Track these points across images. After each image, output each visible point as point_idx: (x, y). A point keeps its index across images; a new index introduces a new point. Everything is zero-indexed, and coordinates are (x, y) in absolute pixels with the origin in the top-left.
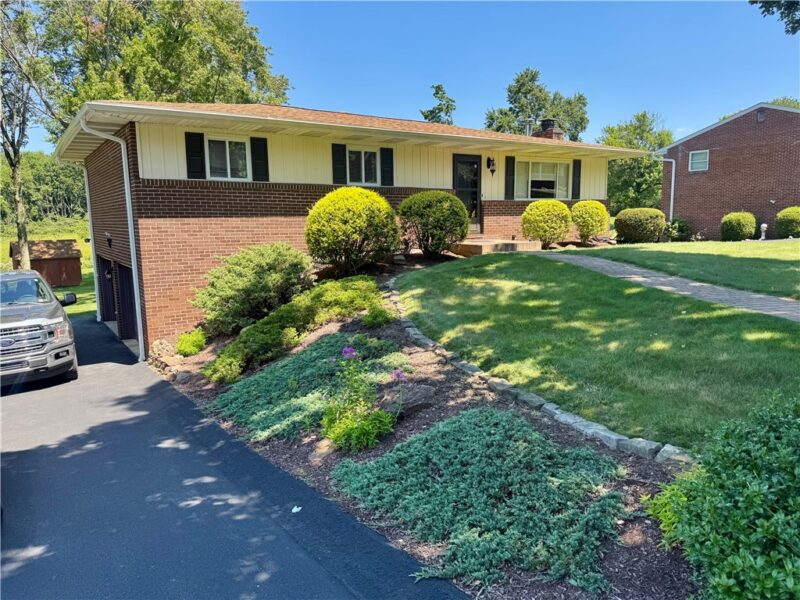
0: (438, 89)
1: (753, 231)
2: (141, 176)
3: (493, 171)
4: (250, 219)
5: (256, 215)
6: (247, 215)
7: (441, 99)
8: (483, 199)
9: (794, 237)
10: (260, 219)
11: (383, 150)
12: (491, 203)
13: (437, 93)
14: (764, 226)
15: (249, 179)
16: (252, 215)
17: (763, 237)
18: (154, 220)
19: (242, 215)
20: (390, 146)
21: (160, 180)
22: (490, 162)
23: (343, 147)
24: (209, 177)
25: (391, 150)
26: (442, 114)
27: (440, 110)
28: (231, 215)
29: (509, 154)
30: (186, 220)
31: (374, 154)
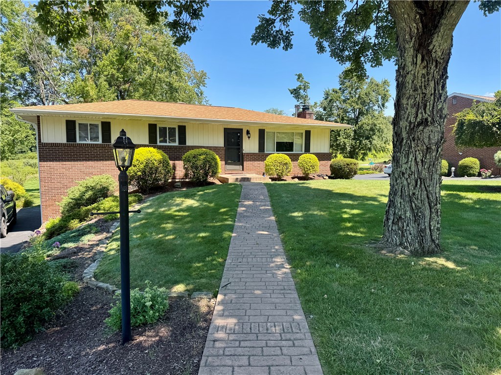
0: (299, 76)
1: (447, 171)
2: (42, 142)
3: (249, 137)
4: (99, 162)
5: (103, 160)
6: (97, 160)
7: (301, 82)
8: (244, 152)
9: (468, 176)
10: (105, 162)
11: (179, 127)
12: (248, 154)
13: (299, 78)
14: (453, 169)
15: (100, 142)
16: (100, 160)
17: (452, 175)
18: (48, 162)
19: (95, 160)
20: (184, 124)
21: (51, 143)
22: (248, 132)
23: (155, 125)
24: (78, 141)
25: (185, 127)
26: (301, 91)
27: (300, 89)
28: (89, 160)
29: (261, 128)
30: (64, 163)
31: (174, 129)
